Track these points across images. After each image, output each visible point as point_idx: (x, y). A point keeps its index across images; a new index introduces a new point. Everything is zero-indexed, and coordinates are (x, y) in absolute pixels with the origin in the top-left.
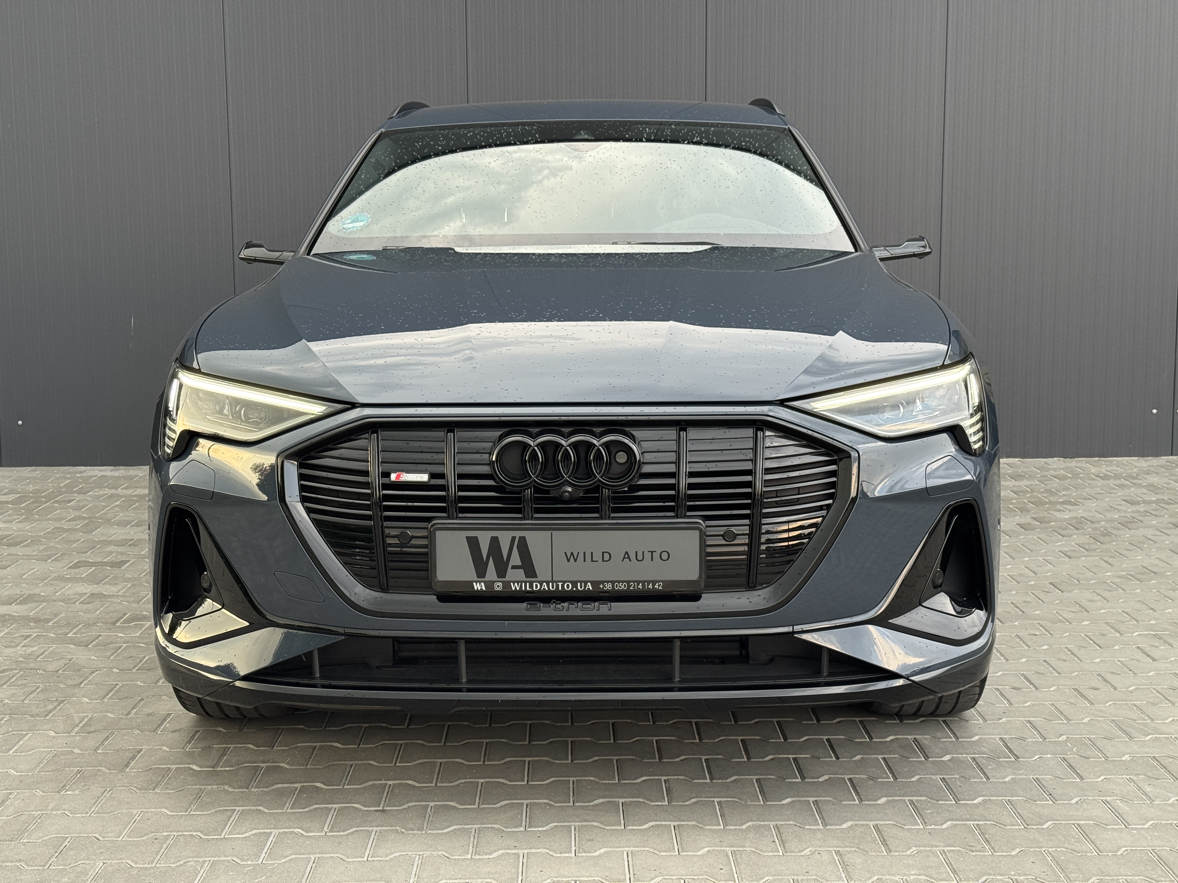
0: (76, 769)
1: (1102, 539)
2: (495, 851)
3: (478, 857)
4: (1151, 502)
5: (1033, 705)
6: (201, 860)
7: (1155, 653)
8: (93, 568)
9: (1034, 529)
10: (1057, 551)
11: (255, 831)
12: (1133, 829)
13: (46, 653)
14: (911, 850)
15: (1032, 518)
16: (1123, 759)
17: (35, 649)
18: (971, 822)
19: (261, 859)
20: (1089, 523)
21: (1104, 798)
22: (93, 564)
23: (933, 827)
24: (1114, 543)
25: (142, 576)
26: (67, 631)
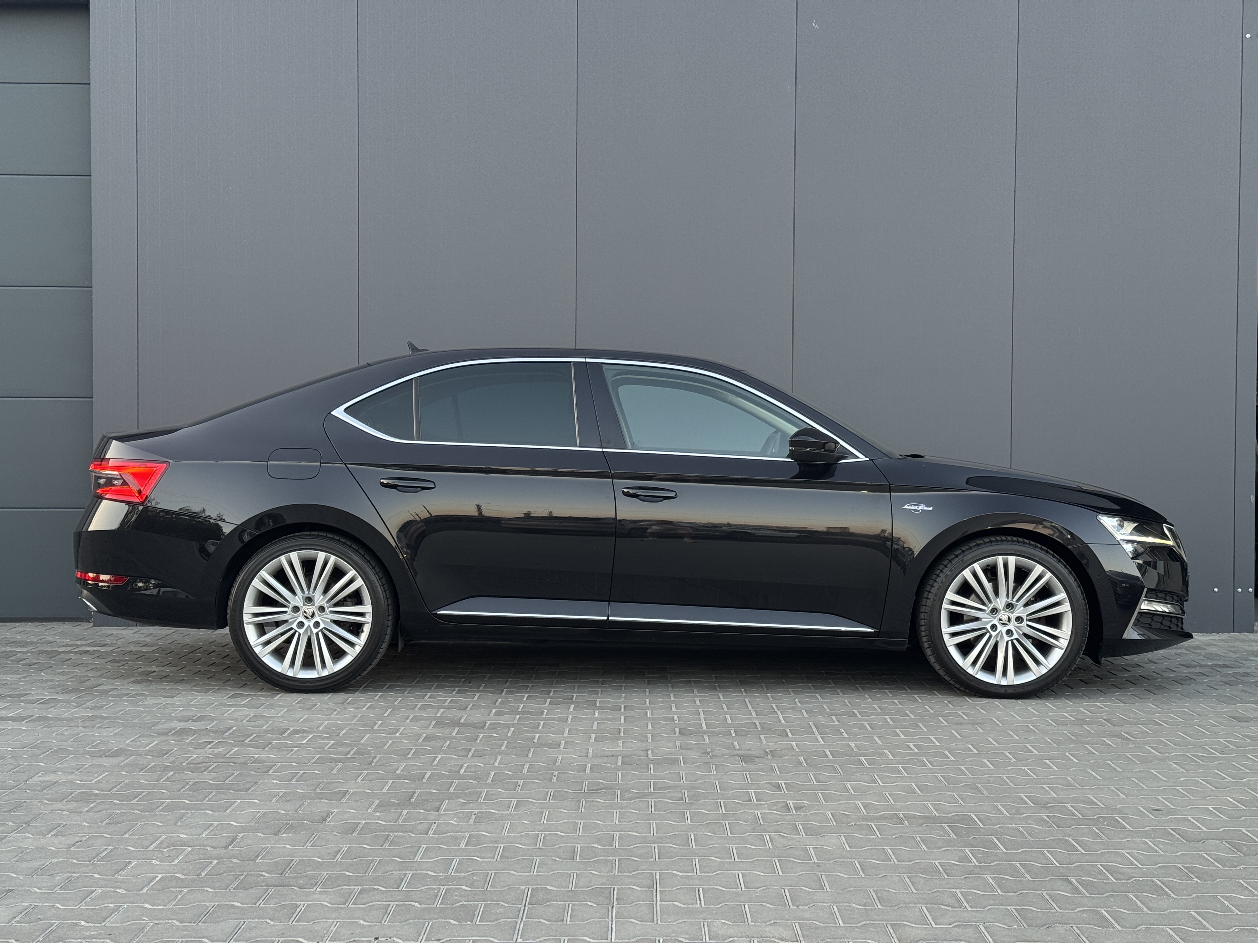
0: (285, 822)
2: (634, 871)
3: (620, 874)
6: (403, 872)
7: (1188, 767)
8: (250, 698)
11: (440, 858)
12: (1143, 868)
13: (231, 753)
14: (964, 877)
17: (220, 750)
19: (449, 873)
22: (248, 696)
23: (983, 864)
25: (294, 704)
26: (244, 739)
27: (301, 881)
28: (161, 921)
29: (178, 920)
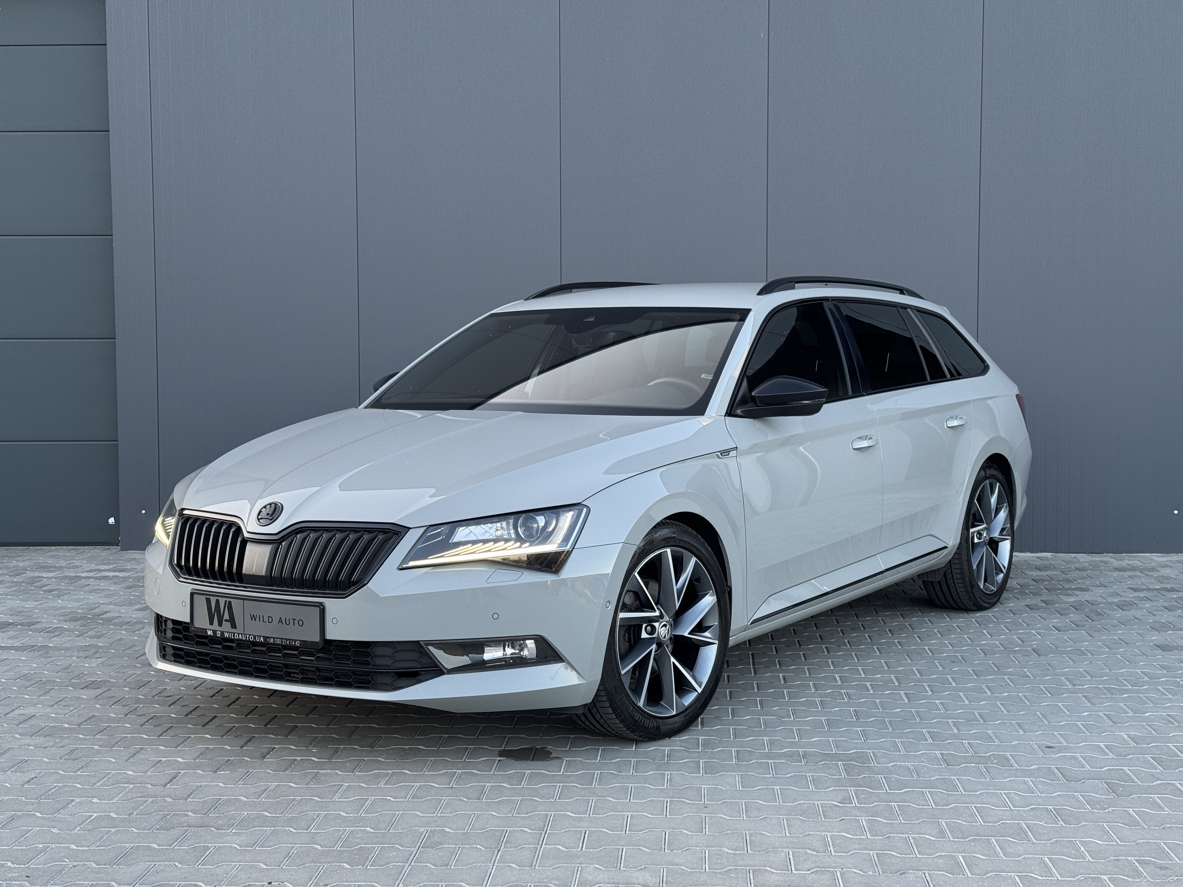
1: (1095, 618)
2: (531, 812)
3: (517, 815)
4: (1155, 590)
5: (976, 732)
6: (317, 813)
7: (1095, 701)
9: (1038, 609)
10: (1050, 626)
11: (356, 798)
12: (1015, 810)
14: (840, 819)
15: (1041, 600)
16: (1032, 768)
18: (893, 804)
19: (360, 813)
20: (1090, 605)
21: (1002, 792)
23: (863, 805)
24: (1104, 621)
27: (220, 822)
28: (79, 863)
29: (95, 862)
